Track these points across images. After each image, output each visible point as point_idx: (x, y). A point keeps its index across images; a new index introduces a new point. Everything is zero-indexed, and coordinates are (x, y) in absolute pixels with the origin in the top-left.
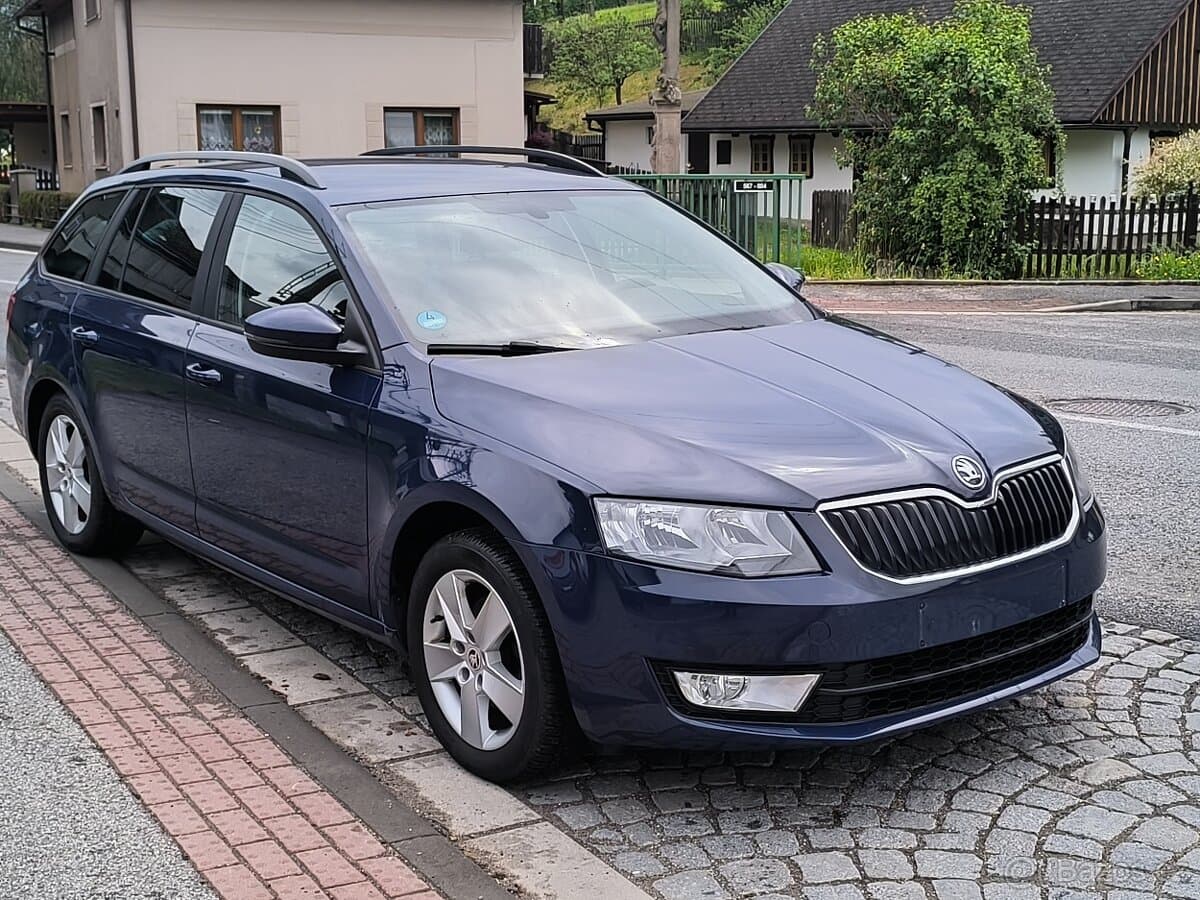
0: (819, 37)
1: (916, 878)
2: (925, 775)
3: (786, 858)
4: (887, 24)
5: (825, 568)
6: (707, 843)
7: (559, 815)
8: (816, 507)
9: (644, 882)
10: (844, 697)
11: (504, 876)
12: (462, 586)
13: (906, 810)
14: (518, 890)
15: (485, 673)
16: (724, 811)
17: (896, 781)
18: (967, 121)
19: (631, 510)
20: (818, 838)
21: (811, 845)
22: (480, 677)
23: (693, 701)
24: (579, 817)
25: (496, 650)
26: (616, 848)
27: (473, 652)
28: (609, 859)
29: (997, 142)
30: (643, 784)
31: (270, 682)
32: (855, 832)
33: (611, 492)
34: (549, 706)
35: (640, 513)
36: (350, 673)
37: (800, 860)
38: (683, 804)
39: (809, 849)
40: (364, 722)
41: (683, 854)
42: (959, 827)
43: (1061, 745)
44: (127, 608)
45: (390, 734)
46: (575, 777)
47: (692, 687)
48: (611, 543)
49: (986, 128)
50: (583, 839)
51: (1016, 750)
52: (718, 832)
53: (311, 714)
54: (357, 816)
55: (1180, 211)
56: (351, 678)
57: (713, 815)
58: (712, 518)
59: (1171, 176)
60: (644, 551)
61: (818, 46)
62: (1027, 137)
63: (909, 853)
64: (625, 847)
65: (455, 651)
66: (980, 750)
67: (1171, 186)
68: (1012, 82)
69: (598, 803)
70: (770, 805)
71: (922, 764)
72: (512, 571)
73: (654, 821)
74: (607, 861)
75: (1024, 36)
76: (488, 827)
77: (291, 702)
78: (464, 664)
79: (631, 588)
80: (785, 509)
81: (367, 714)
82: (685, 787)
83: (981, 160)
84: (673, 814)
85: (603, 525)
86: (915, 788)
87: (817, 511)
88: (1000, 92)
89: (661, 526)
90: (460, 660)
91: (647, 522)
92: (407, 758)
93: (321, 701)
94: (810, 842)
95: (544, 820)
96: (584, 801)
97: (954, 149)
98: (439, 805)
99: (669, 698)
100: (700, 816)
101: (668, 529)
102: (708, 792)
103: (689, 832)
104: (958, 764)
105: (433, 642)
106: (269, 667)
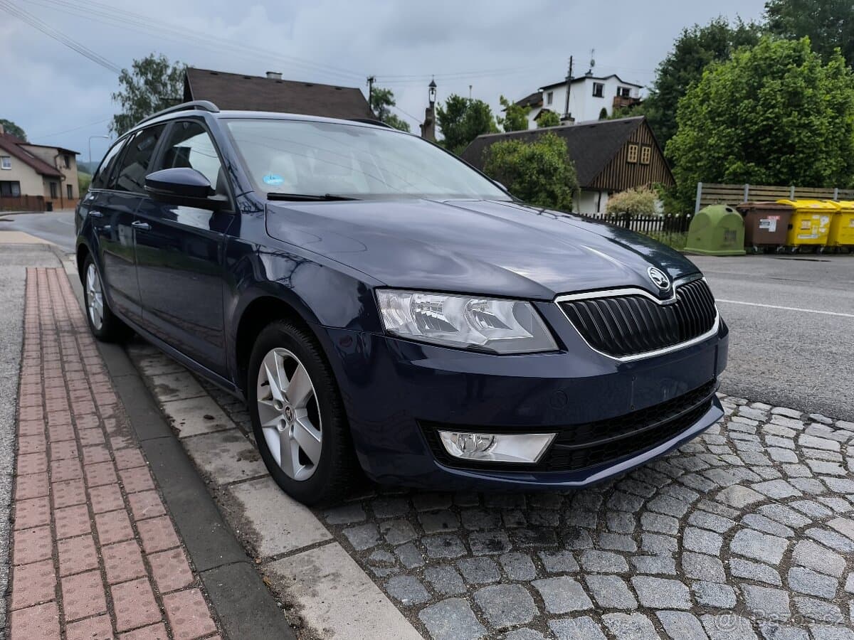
0: (485, 148)
1: (641, 609)
2: (613, 498)
3: (527, 583)
4: (512, 143)
5: (562, 347)
6: (461, 565)
7: (346, 534)
8: (554, 299)
9: (411, 612)
10: (573, 451)
11: (292, 606)
12: (281, 360)
13: (609, 532)
14: (301, 625)
15: (295, 425)
16: (473, 531)
17: (594, 503)
18: (543, 181)
19: (406, 300)
20: (550, 562)
21: (545, 569)
22: (293, 426)
23: (453, 454)
24: (361, 537)
25: (303, 408)
26: (388, 571)
27: (288, 408)
28: (381, 582)
29: (555, 190)
30: (411, 505)
31: (174, 421)
32: (577, 554)
33: (389, 285)
34: (340, 453)
35: (413, 304)
36: (228, 415)
37: (538, 584)
38: (441, 525)
39: (544, 573)
40: (224, 451)
41: (444, 579)
42: (656, 549)
43: (697, 472)
44: (109, 372)
45: (239, 460)
46: (362, 498)
47: (453, 443)
48: (389, 326)
49: (550, 184)
50: (363, 561)
51: (669, 477)
52: (470, 554)
53: (191, 446)
54: (183, 542)
55: (624, 220)
56: (227, 418)
57: (464, 535)
58: (469, 307)
59: (621, 206)
60: (415, 332)
61: (485, 151)
62: (566, 188)
63: (626, 577)
64: (396, 570)
65: (277, 407)
66: (644, 476)
67: (620, 210)
68: (561, 166)
69: (377, 523)
70: (507, 526)
71: (607, 488)
72: (313, 349)
73: (420, 541)
74: (381, 587)
75: (564, 149)
76: (290, 548)
77: (182, 435)
78: (283, 417)
79: (405, 362)
80: (531, 300)
81: (229, 445)
82: (443, 508)
83: (548, 197)
84: (434, 535)
85: (384, 311)
86: (610, 510)
87: (556, 302)
88: (555, 169)
89: (429, 313)
90: (279, 414)
91: (418, 310)
92: (244, 481)
93: (201, 434)
94: (543, 565)
95: (334, 540)
96: (367, 522)
97: (537, 192)
98: (257, 526)
99: (434, 452)
100: (455, 537)
101: (434, 315)
102: (459, 513)
103: (447, 554)
104: (633, 489)
105: (264, 399)
106: (178, 411)
